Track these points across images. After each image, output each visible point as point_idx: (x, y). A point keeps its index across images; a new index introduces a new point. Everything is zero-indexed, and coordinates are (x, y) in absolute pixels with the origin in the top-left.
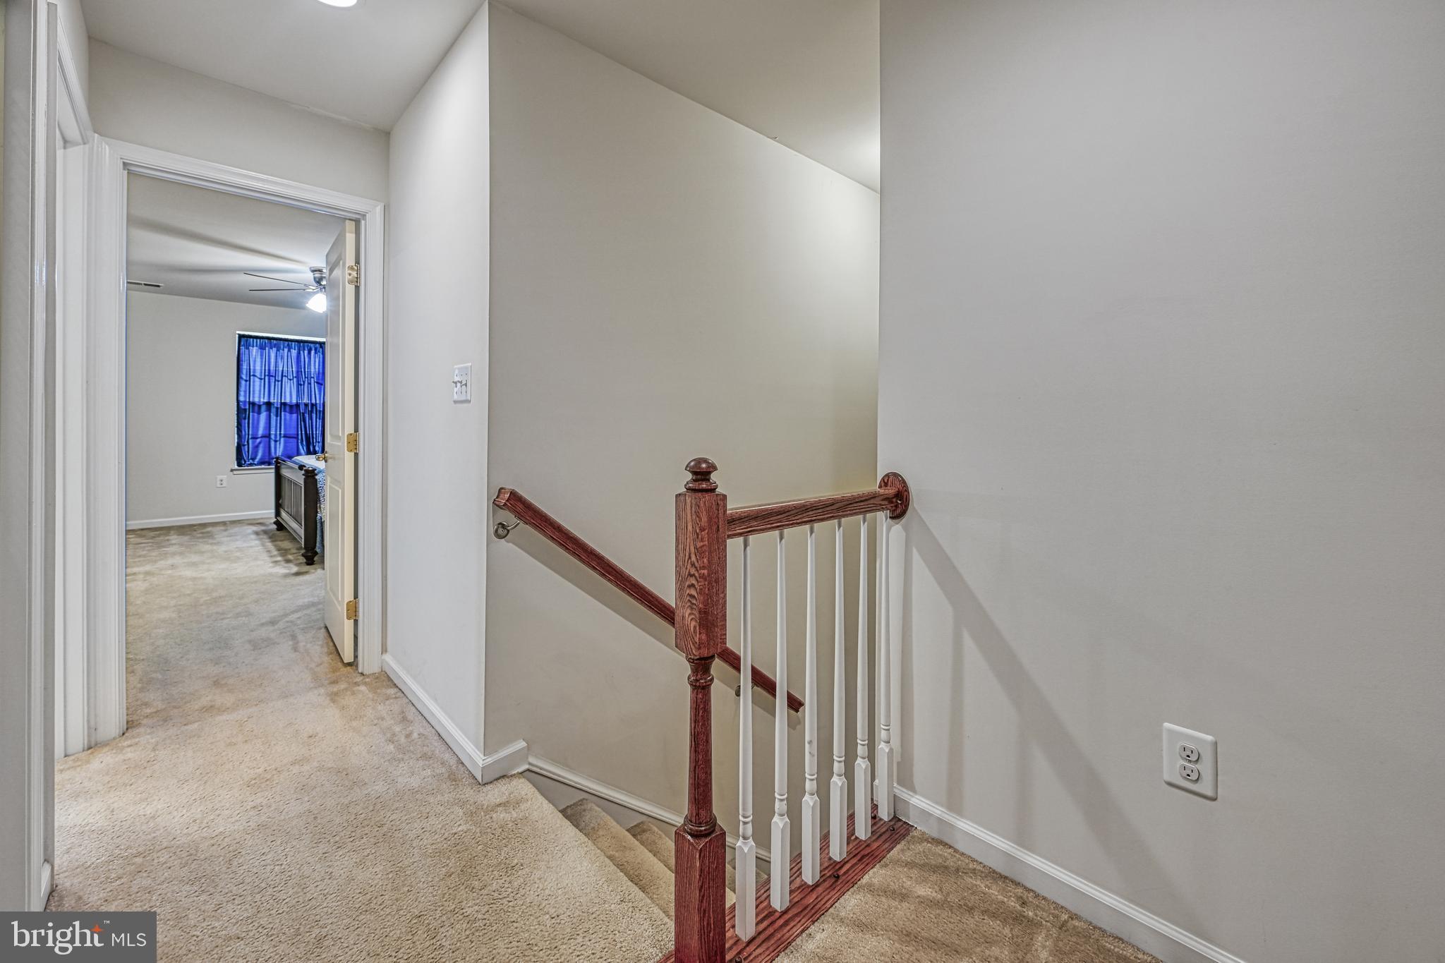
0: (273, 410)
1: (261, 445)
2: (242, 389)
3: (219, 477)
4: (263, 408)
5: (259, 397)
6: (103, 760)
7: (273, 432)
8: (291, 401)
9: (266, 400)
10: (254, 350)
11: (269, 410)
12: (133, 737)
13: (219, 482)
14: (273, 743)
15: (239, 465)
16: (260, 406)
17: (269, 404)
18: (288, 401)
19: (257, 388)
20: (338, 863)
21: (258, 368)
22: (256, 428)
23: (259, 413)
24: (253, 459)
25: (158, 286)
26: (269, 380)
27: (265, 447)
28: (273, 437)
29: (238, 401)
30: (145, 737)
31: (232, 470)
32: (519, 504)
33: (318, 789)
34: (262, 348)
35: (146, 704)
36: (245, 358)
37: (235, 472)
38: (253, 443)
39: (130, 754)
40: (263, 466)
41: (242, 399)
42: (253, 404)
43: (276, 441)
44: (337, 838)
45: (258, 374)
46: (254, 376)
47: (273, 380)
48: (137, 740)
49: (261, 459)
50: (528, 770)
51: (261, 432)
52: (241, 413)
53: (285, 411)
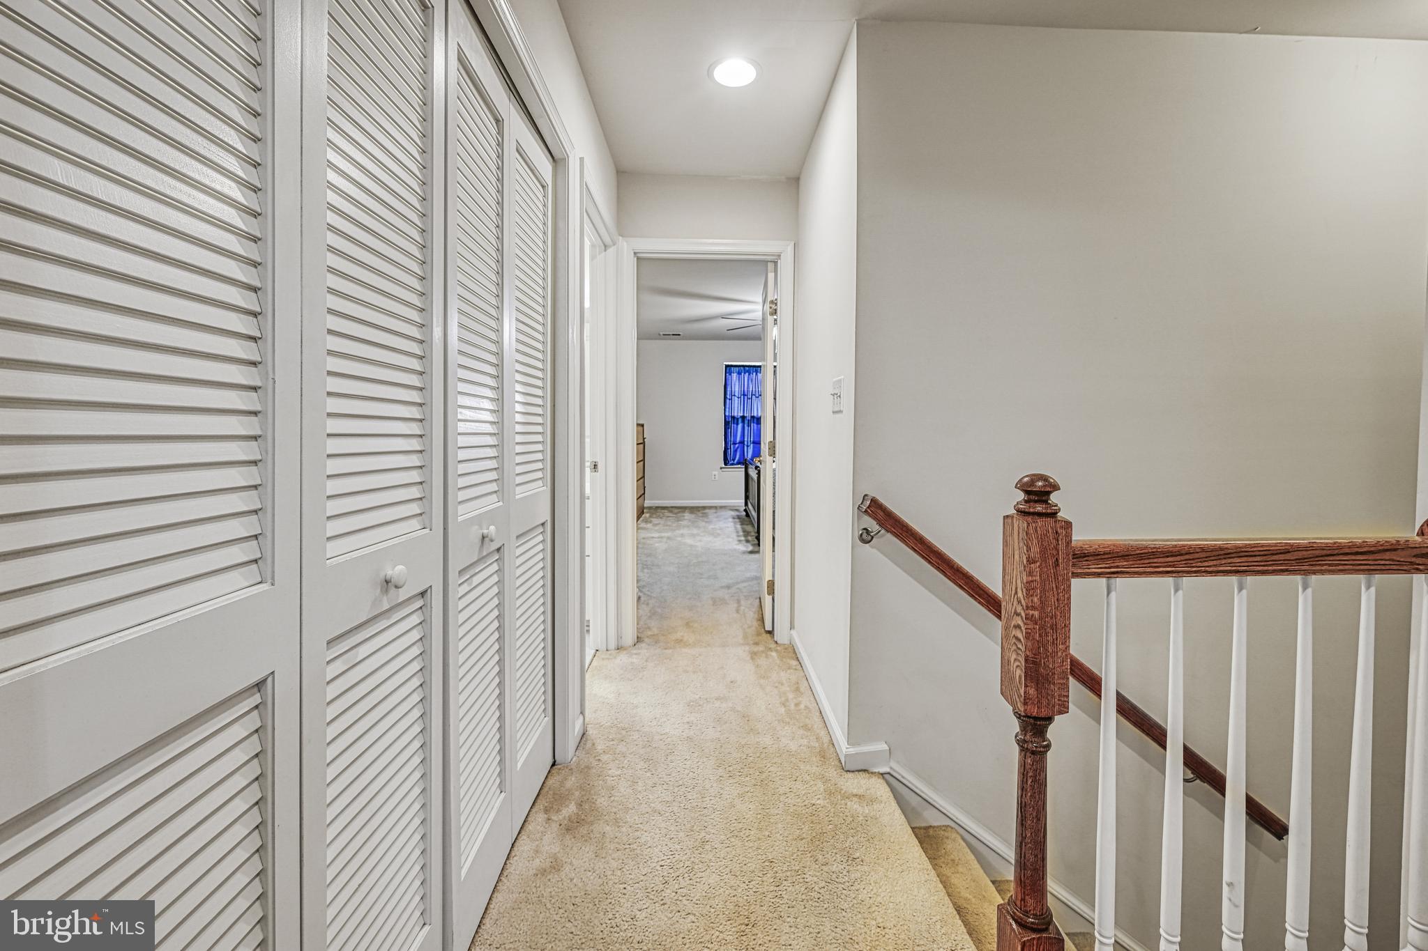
0: (746, 422)
1: (739, 450)
2: (727, 406)
3: (714, 473)
4: (740, 420)
5: (737, 413)
6: (623, 658)
7: (746, 439)
8: (757, 415)
9: (742, 415)
10: (735, 376)
11: (743, 422)
12: (639, 649)
13: (713, 477)
14: (709, 679)
15: (726, 464)
16: (738, 419)
17: (743, 418)
18: (755, 415)
19: (736, 405)
20: (728, 788)
21: (737, 389)
22: (735, 436)
23: (737, 424)
24: (734, 460)
25: (679, 335)
26: (744, 398)
27: (741, 451)
28: (746, 443)
29: (725, 416)
30: (644, 650)
31: (721, 468)
32: (879, 511)
33: (727, 725)
34: (739, 373)
35: (649, 628)
36: (729, 382)
37: (723, 470)
38: (734, 447)
39: (635, 660)
40: (739, 466)
41: (727, 414)
42: (733, 418)
43: (748, 446)
44: (731, 769)
45: (737, 394)
46: (734, 395)
47: (746, 397)
48: (639, 651)
49: (738, 460)
50: (889, 773)
51: (738, 439)
52: (727, 424)
53: (753, 423)
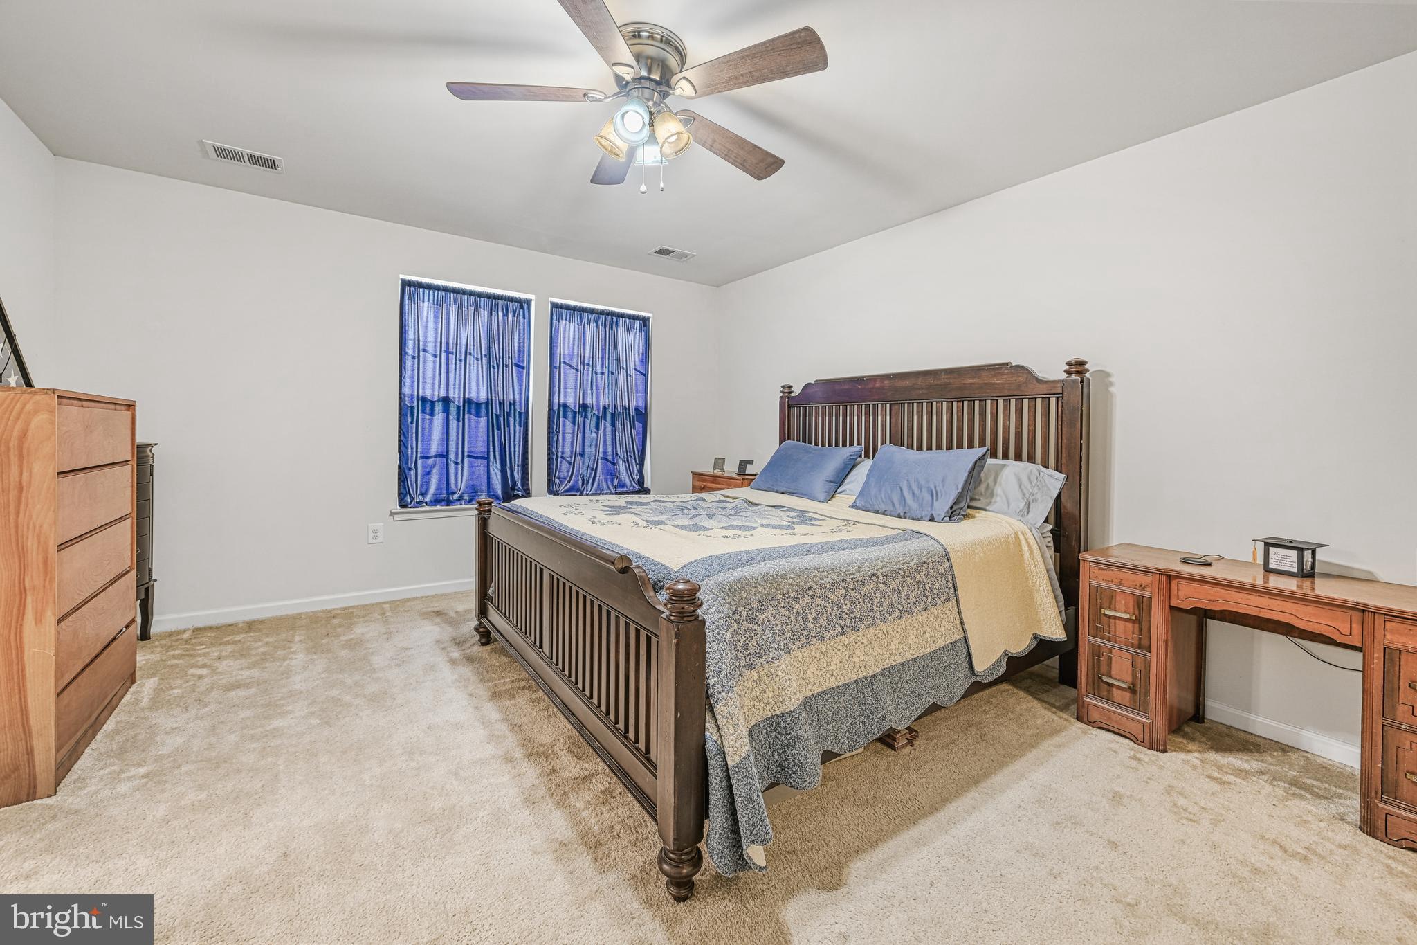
0: (453, 411)
1: (435, 471)
2: (408, 373)
3: (372, 526)
4: (439, 407)
5: (431, 390)
7: (452, 448)
8: (478, 397)
9: (443, 394)
10: (427, 308)
11: (446, 410)
13: (371, 535)
15: (403, 504)
16: (433, 403)
17: (446, 401)
18: (473, 396)
19: (429, 374)
21: (431, 338)
22: (427, 442)
23: (432, 414)
24: (423, 494)
26: (447, 359)
27: (441, 474)
28: (452, 456)
29: (401, 397)
31: (392, 514)
34: (438, 304)
36: (411, 321)
37: (396, 517)
38: (424, 467)
40: (438, 507)
41: (407, 391)
42: (424, 400)
43: (457, 464)
45: (430, 348)
46: (425, 350)
47: (452, 357)
49: (435, 494)
51: (434, 448)
52: (405, 412)
53: (470, 413)
